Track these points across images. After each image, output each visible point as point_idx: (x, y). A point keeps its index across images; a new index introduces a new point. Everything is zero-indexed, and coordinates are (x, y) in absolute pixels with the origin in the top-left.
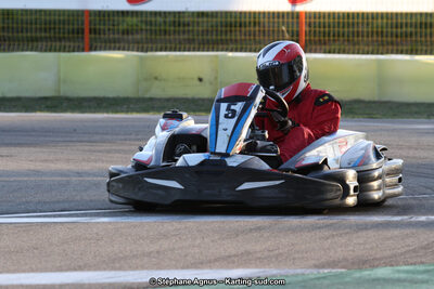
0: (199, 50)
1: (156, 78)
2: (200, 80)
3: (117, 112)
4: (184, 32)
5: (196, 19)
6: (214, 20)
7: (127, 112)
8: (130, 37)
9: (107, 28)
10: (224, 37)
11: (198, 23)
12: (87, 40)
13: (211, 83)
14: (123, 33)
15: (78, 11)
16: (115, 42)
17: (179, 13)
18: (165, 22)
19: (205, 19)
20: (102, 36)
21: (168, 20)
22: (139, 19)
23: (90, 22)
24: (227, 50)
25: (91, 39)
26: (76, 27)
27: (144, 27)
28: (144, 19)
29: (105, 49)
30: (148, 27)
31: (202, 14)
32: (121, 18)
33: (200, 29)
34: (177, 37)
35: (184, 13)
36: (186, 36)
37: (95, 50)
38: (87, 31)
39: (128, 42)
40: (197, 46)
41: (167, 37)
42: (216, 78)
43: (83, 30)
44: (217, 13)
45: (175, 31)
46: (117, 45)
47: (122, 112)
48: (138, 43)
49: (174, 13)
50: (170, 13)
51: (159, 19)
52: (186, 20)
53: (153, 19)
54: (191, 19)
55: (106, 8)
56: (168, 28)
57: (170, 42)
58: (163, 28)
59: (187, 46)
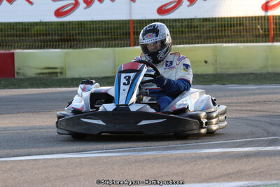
0: (204, 43)
2: (206, 62)
5: (202, 23)
6: (214, 23)
10: (220, 34)
11: (203, 25)
12: (132, 40)
13: (213, 64)
15: (126, 21)
17: (191, 19)
18: (182, 26)
19: (208, 23)
21: (183, 24)
23: (134, 28)
24: (223, 42)
25: (135, 38)
26: (125, 31)
28: (169, 24)
30: (172, 29)
31: (206, 20)
33: (205, 29)
34: (190, 35)
35: (194, 19)
36: (196, 35)
37: (138, 45)
38: (132, 34)
40: (203, 40)
41: (184, 35)
42: (216, 60)
43: (129, 32)
44: (215, 18)
45: (188, 32)
49: (188, 19)
50: (185, 20)
51: (178, 24)
52: (196, 24)
53: (174, 24)
54: (199, 23)
55: (144, 18)
56: (184, 29)
57: (186, 38)
58: (180, 29)
59: (197, 41)
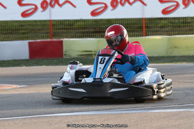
1: (176, 47)
3: (158, 63)
4: (188, 26)
5: (193, 20)
7: (163, 63)
8: (164, 29)
9: (153, 25)
12: (144, 31)
14: (160, 28)
15: (140, 19)
16: (157, 32)
17: (185, 18)
18: (179, 22)
20: (151, 29)
21: (180, 21)
22: (168, 21)
23: (146, 23)
25: (146, 31)
26: (139, 25)
27: (170, 25)
28: (170, 21)
29: (152, 35)
30: (172, 25)
32: (159, 21)
34: (185, 28)
35: (187, 17)
36: (189, 28)
37: (148, 35)
38: (144, 27)
39: (163, 32)
41: (180, 29)
43: (142, 27)
45: (184, 26)
46: (158, 33)
47: (161, 63)
48: (167, 32)
49: (183, 18)
50: (181, 18)
51: (176, 21)
52: (189, 21)
53: (174, 21)
54: (191, 20)
55: (153, 17)
56: (180, 25)
57: (182, 31)
58: (178, 25)
59: (190, 32)
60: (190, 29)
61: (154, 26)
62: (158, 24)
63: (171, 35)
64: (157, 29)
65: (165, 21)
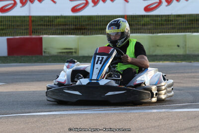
0: (177, 32)
1: (158, 46)
2: (178, 46)
4: (170, 24)
5: (176, 18)
6: (184, 18)
8: (146, 27)
10: (189, 26)
11: (177, 20)
13: (183, 48)
14: (143, 25)
15: (121, 16)
17: (168, 15)
19: (180, 18)
20: (133, 27)
21: (163, 19)
22: (150, 19)
24: (190, 32)
27: (152, 22)
28: (152, 19)
30: (154, 23)
31: (179, 16)
32: (141, 19)
33: (178, 22)
34: (167, 26)
35: (170, 15)
36: (172, 26)
39: (145, 29)
40: (176, 30)
41: (163, 27)
42: (186, 45)
44: (186, 15)
45: (166, 24)
46: (140, 31)
48: (149, 30)
49: (166, 16)
50: (164, 16)
51: (159, 19)
52: (172, 18)
53: (156, 18)
54: (173, 18)
55: (134, 14)
56: (163, 23)
57: (164, 29)
58: (161, 22)
59: (172, 31)
60: (173, 28)
61: (136, 24)
62: (140, 22)
63: (153, 33)
64: (139, 27)
65: (148, 19)
